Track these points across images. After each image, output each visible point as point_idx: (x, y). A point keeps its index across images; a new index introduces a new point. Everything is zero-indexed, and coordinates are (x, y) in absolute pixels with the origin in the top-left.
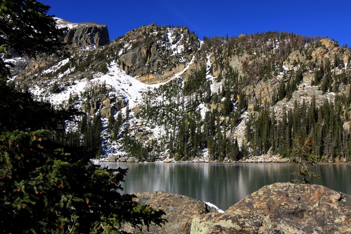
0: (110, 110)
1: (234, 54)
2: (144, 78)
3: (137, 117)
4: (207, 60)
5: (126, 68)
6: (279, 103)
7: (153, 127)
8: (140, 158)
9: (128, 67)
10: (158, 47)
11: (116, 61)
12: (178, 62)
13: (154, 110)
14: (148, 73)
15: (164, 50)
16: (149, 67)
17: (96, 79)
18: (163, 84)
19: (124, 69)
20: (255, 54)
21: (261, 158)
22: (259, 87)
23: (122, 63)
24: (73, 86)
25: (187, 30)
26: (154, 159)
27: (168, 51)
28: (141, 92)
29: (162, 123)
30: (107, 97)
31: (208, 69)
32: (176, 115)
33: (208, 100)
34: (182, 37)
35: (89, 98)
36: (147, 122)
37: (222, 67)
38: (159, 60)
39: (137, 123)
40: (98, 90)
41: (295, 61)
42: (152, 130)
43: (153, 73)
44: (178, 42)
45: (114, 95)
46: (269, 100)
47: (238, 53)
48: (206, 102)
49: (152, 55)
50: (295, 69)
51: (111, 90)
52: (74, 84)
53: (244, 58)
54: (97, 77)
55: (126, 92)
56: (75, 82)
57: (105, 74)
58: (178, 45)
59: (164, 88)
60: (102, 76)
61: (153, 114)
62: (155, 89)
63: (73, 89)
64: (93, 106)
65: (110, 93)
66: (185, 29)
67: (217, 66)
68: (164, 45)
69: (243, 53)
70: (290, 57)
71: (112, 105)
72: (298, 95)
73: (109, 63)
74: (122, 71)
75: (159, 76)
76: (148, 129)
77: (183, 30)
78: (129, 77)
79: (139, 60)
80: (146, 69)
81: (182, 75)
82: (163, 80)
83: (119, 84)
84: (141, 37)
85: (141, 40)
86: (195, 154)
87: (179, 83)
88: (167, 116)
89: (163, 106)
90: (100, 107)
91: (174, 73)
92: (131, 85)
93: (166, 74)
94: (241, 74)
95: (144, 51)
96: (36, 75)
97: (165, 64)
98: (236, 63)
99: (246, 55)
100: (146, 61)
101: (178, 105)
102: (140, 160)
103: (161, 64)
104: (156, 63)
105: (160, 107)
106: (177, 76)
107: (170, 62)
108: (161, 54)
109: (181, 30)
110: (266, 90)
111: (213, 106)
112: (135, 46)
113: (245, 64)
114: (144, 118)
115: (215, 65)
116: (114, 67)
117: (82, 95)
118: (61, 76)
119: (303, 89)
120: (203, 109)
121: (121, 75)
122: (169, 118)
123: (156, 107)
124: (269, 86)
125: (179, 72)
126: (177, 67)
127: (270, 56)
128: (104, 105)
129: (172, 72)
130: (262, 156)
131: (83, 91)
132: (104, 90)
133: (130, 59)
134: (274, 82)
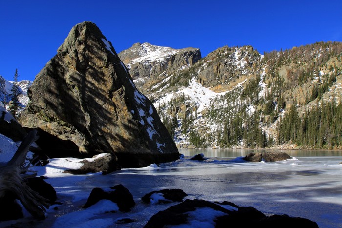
0: (185, 113)
1: (283, 65)
2: (214, 88)
3: (203, 117)
4: (263, 71)
5: (202, 82)
6: (310, 103)
7: (212, 124)
8: (197, 146)
9: (204, 81)
10: (225, 64)
11: (196, 77)
12: (241, 75)
13: (216, 112)
14: (218, 84)
15: (230, 66)
16: (219, 80)
17: (179, 92)
18: (228, 92)
19: (201, 83)
20: (300, 63)
21: (281, 146)
22: (296, 90)
23: (199, 79)
24: (164, 97)
25: (251, 48)
26: (206, 146)
27: (233, 66)
28: (211, 99)
29: (219, 122)
30: (184, 104)
31: (262, 78)
32: (230, 115)
33: (256, 103)
34: (246, 54)
35: (172, 105)
36: (209, 121)
37: (273, 75)
38: (226, 74)
39: (202, 121)
40: (179, 100)
41: (331, 66)
42: (211, 126)
43: (221, 84)
44: (243, 59)
45: (189, 103)
46: (303, 100)
47: (286, 63)
48: (254, 105)
49: (221, 71)
50: (330, 73)
51: (188, 98)
52: (165, 96)
53: (290, 68)
54: (181, 90)
55: (199, 100)
56: (165, 95)
57: (186, 87)
58: (243, 60)
59: (228, 95)
60: (184, 89)
61: (214, 115)
62: (222, 96)
63: (164, 99)
64: (174, 110)
65: (186, 102)
66: (250, 47)
67: (269, 76)
68: (231, 62)
69: (290, 63)
70: (328, 64)
71: (187, 109)
72: (328, 96)
73: (190, 79)
74: (199, 84)
75: (226, 86)
76: (208, 125)
77: (248, 48)
78: (204, 88)
79: (211, 75)
80: (216, 81)
81: (243, 84)
82: (229, 89)
83: (196, 94)
84: (215, 57)
85: (215, 59)
86: (235, 143)
87: (239, 90)
88: (224, 116)
89: (223, 108)
90: (179, 111)
91: (237, 83)
92: (204, 94)
93: (231, 84)
94: (286, 81)
95: (215, 68)
96: (148, 90)
97: (231, 76)
98: (283, 72)
99: (292, 65)
100: (216, 76)
101: (234, 107)
102: (197, 147)
103: (228, 77)
104: (224, 76)
105: (220, 109)
106: (239, 85)
107: (234, 75)
108: (228, 69)
109: (247, 48)
110: (301, 92)
111: (259, 108)
112: (209, 64)
113: (290, 73)
114: (208, 118)
115: (267, 74)
116: (194, 82)
117: (168, 103)
118: (161, 90)
119: (334, 90)
120: (251, 110)
121: (198, 87)
122: (224, 118)
123: (217, 110)
124: (304, 89)
125: (241, 82)
126: (240, 78)
127: (311, 64)
128: (182, 110)
129: (236, 82)
130: (284, 145)
131: (170, 101)
132: (183, 99)
133: (205, 75)
134: (308, 86)
